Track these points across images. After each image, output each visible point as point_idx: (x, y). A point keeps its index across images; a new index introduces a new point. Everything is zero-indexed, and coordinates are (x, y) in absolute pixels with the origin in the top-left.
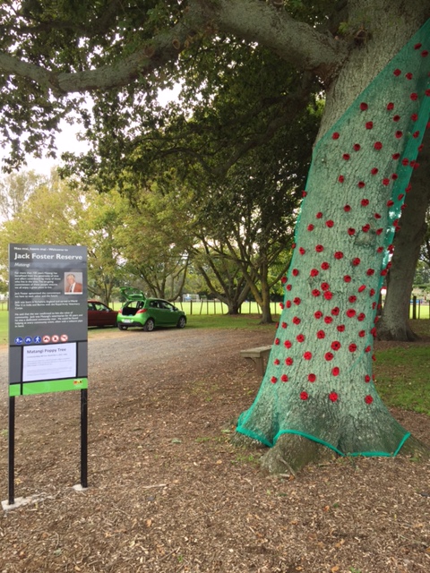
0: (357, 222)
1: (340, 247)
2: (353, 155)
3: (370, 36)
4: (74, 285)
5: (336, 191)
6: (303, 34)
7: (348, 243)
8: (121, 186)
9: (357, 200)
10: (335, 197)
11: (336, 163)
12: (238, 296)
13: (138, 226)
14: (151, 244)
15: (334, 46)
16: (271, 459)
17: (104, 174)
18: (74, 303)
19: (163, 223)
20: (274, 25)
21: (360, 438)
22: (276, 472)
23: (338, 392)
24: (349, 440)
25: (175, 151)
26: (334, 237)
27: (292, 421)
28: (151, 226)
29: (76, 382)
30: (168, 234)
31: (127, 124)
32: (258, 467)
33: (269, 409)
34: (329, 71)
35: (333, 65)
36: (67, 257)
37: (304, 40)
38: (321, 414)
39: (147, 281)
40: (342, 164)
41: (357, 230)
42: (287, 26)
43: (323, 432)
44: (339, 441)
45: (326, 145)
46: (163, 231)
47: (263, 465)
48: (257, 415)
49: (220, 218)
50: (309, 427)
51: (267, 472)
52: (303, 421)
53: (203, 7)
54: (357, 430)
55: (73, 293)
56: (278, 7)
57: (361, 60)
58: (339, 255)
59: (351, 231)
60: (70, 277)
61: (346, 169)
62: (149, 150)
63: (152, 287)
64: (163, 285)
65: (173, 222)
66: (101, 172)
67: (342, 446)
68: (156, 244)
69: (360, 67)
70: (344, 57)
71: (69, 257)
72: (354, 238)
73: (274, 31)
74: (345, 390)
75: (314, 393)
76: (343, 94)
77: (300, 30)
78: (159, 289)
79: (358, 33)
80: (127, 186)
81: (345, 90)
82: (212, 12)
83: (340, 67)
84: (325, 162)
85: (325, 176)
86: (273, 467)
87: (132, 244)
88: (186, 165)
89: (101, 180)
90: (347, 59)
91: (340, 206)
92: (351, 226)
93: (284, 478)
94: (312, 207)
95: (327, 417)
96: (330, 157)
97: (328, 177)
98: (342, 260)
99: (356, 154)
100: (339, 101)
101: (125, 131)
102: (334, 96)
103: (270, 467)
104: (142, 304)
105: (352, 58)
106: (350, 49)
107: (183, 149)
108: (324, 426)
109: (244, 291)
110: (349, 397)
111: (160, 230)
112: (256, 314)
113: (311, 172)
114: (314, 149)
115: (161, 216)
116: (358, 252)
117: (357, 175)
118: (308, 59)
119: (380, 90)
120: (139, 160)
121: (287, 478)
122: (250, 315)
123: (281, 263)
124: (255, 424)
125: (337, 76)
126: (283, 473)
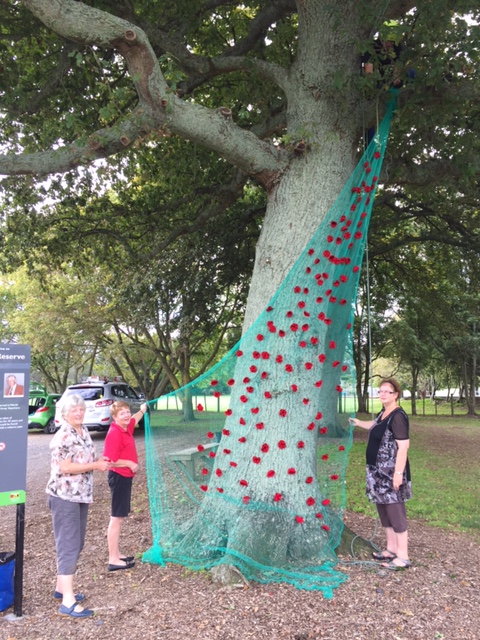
3: (309, 148)
4: (14, 387)
6: (248, 142)
8: (31, 267)
12: (154, 390)
13: (41, 311)
14: (57, 331)
15: (276, 155)
16: (224, 569)
17: (10, 253)
18: (14, 407)
19: (72, 308)
20: (221, 132)
21: (308, 541)
22: (230, 583)
23: (287, 494)
24: (297, 545)
25: (95, 232)
27: (242, 528)
28: (58, 311)
29: (12, 496)
30: (77, 320)
31: (41, 200)
32: (210, 579)
33: (217, 516)
34: (271, 177)
35: (275, 172)
36: (8, 357)
37: (249, 147)
38: (271, 518)
39: (46, 373)
42: (233, 134)
43: (273, 537)
44: (288, 547)
45: (270, 246)
46: (72, 317)
47: (215, 576)
48: (204, 524)
49: (139, 304)
50: (260, 533)
51: (220, 584)
52: (253, 527)
53: (154, 109)
54: (305, 532)
55: (13, 396)
56: (226, 116)
57: (301, 170)
60: (10, 379)
62: (66, 230)
63: (51, 380)
64: (66, 378)
65: (84, 306)
66: (8, 251)
67: (291, 551)
68: (62, 332)
69: (300, 176)
70: (285, 165)
71: (11, 357)
73: (222, 137)
74: (293, 492)
75: (263, 496)
76: (284, 199)
77: (246, 138)
78: (60, 383)
79: (298, 144)
80: (38, 267)
81: (286, 196)
82: (163, 115)
83: (282, 174)
84: (269, 263)
85: (269, 275)
86: (226, 578)
87: (32, 330)
88: (106, 247)
89: (7, 259)
90: (288, 167)
93: (238, 588)
94: (257, 305)
95: (277, 522)
96: (274, 257)
97: (273, 277)
100: (281, 206)
101: (38, 207)
102: (276, 200)
103: (223, 578)
104: (43, 401)
105: (292, 167)
106: (291, 159)
107: (105, 231)
108: (274, 530)
109: (160, 385)
110: (297, 498)
111: (67, 316)
112: (174, 411)
113: (256, 270)
114: (257, 249)
115: (71, 300)
118: (252, 165)
119: (319, 199)
120: (55, 240)
121: (241, 588)
122: (168, 412)
123: (203, 354)
124: (202, 534)
125: (279, 182)
126: (237, 583)
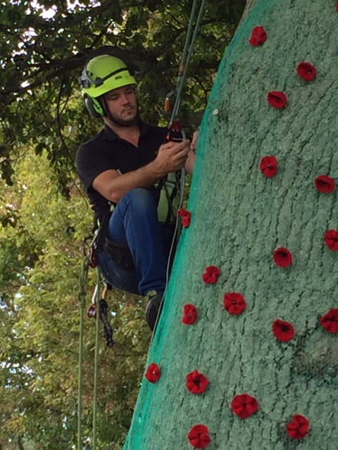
0: (305, 303)
1: (250, 382)
2: (298, 95)
5: (245, 207)
7: (272, 367)
9: (307, 234)
10: (241, 225)
11: (251, 120)
26: (233, 351)
40: (264, 123)
41: (300, 329)
58: (245, 407)
59: (282, 330)
61: (276, 140)
72: (289, 354)
91: (255, 253)
92: (284, 314)
98: (252, 422)
99: (305, 92)
116: (306, 396)
117: (306, 158)
